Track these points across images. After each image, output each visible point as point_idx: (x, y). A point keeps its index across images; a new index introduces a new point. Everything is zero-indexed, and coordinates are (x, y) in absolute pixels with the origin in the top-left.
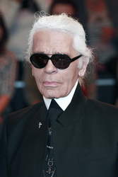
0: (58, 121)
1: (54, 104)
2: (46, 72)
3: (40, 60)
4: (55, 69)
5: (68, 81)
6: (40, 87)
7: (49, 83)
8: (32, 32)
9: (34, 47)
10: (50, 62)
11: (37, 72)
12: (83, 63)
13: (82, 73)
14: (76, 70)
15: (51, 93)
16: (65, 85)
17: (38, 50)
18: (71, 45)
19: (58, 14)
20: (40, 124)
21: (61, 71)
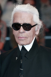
0: (25, 57)
1: (23, 48)
2: (20, 32)
3: (17, 26)
4: (24, 31)
5: (30, 37)
6: (17, 40)
7: (21, 38)
8: (13, 13)
9: (14, 20)
10: (22, 27)
11: (15, 32)
12: (38, 28)
13: (37, 33)
14: (34, 31)
15: (22, 42)
16: (29, 39)
17: (16, 21)
18: (32, 19)
19: (26, 4)
20: (17, 58)
21: (27, 32)
